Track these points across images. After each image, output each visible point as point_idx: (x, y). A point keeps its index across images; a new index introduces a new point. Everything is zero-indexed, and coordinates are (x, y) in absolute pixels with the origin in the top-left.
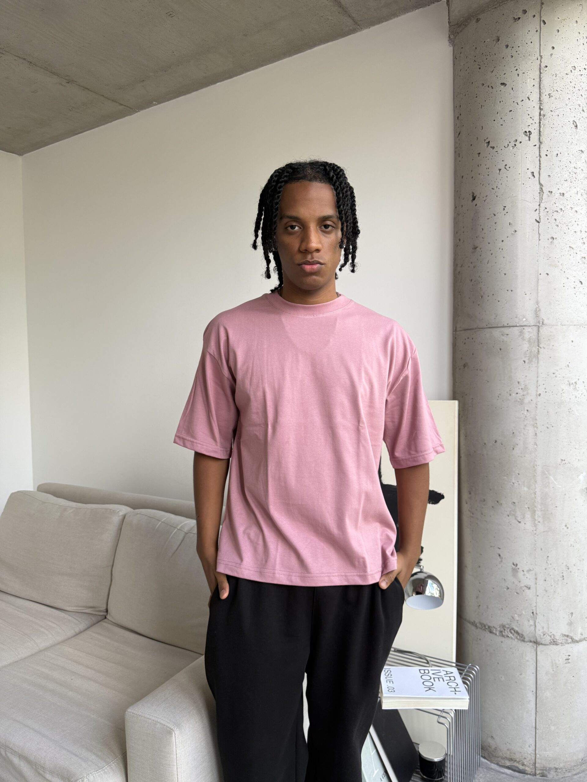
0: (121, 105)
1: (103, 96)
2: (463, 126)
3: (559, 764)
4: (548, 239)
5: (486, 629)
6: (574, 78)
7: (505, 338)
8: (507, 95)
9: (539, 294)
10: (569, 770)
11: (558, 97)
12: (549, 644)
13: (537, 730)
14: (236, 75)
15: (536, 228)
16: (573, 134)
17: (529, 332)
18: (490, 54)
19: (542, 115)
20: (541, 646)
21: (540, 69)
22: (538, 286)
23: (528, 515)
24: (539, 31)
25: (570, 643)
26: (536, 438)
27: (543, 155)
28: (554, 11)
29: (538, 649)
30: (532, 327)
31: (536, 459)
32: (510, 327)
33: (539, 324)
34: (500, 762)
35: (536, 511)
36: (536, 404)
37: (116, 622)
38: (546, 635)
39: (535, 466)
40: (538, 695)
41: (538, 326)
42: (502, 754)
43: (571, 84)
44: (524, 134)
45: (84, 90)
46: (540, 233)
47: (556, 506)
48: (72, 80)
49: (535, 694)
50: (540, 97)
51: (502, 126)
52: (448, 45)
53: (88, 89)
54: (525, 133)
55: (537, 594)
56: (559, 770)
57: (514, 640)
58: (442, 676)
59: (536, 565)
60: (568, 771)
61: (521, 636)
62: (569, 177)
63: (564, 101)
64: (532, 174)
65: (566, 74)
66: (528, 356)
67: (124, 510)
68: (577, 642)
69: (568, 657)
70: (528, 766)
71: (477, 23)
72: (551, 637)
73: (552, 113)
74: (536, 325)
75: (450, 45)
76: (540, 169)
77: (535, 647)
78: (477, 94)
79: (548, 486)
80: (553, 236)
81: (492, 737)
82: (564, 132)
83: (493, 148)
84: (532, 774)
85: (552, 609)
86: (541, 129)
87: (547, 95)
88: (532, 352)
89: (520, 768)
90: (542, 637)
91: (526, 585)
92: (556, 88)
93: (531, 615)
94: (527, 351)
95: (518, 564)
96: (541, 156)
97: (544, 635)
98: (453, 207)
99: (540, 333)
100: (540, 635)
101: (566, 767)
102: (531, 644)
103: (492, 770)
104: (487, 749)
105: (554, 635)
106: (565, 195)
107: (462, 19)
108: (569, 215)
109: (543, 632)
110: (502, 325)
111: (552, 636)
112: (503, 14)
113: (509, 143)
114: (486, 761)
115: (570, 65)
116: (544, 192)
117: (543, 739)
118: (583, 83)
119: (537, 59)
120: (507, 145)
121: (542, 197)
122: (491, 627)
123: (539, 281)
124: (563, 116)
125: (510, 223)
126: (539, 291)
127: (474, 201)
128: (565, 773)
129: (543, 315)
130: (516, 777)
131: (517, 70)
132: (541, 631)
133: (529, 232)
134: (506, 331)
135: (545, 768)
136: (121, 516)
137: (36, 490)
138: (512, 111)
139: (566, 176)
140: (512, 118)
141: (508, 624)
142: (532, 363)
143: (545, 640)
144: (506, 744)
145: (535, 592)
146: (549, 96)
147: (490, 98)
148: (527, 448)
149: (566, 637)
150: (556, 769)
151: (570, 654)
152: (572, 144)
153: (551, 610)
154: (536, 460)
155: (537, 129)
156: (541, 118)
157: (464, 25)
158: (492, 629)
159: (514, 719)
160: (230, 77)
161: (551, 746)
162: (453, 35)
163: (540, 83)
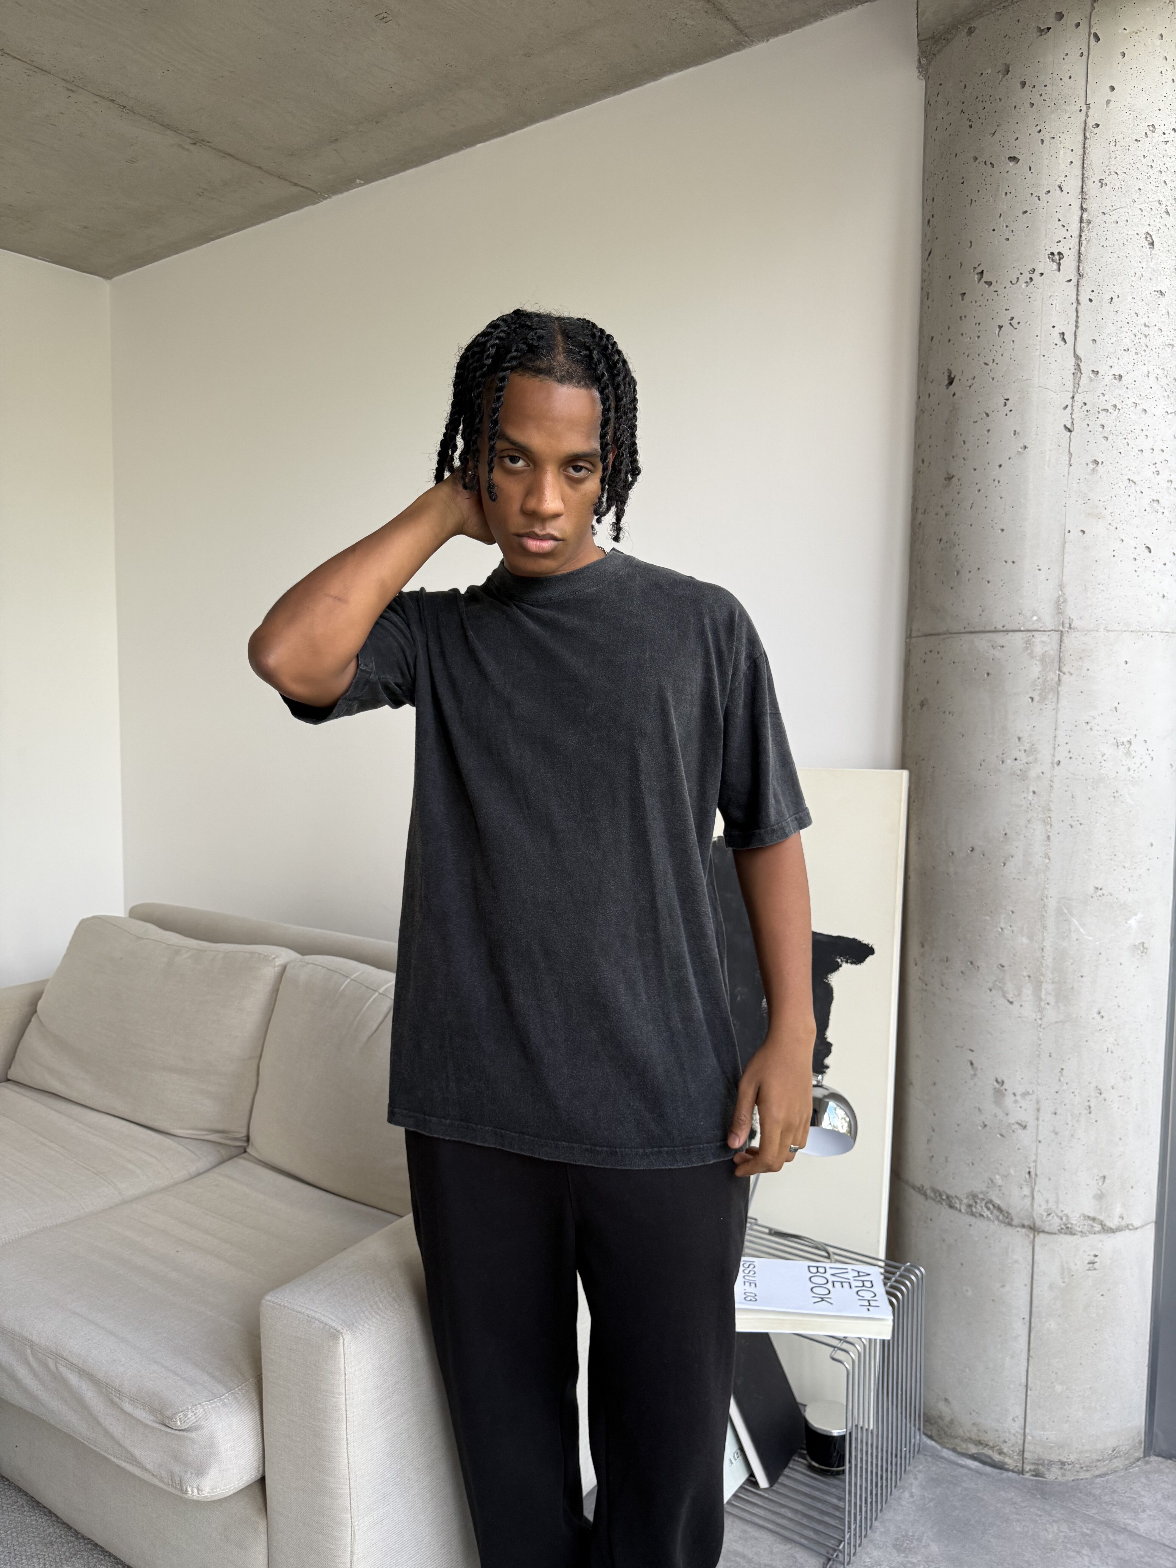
0: (296, 185)
1: (260, 168)
2: (937, 238)
3: (1069, 1456)
4: (1087, 464)
5: (943, 1200)
6: (1151, 148)
7: (997, 653)
8: (1019, 180)
9: (1065, 569)
10: (1087, 1467)
11: (1119, 185)
12: (1057, 1231)
13: (1029, 1390)
14: (513, 132)
15: (1064, 443)
16: (1144, 259)
17: (1043, 642)
18: (991, 98)
19: (1085, 221)
20: (1042, 1235)
21: (1085, 129)
22: (1064, 554)
23: (1028, 991)
24: (1085, 54)
25: (1099, 1232)
26: (1049, 845)
27: (1084, 299)
28: (1117, 14)
29: (1037, 1240)
30: (1049, 633)
31: (1047, 884)
32: (1007, 631)
33: (1063, 627)
34: (958, 1446)
35: (1043, 982)
36: (1051, 781)
37: (263, 1159)
38: (1052, 1215)
39: (1045, 899)
40: (1033, 1325)
41: (1062, 632)
42: (963, 1432)
43: (1144, 161)
44: (1049, 258)
45: (224, 157)
46: (1071, 451)
47: (1082, 974)
48: (202, 140)
49: (1028, 1324)
50: (1082, 186)
51: (1008, 242)
52: (917, 76)
53: (232, 156)
54: (1050, 256)
55: (1040, 1138)
56: (1067, 1466)
57: (993, 1222)
58: (849, 1279)
59: (1039, 1084)
60: (1085, 1469)
61: (1006, 1215)
62: (1133, 343)
63: (1130, 194)
64: (1062, 336)
65: (1136, 140)
66: (1039, 688)
67: (285, 955)
68: (1113, 1231)
69: (1093, 1258)
70: (1010, 1456)
71: (969, 37)
72: (1061, 1219)
73: (1105, 218)
74: (1056, 629)
75: (922, 78)
76: (1077, 327)
77: (1032, 1236)
78: (963, 178)
79: (1067, 936)
80: (1096, 459)
81: (946, 1400)
82: (1128, 255)
83: (989, 284)
84: (1016, 1470)
85: (1066, 1167)
86: (1082, 248)
87: (1097, 182)
88: (1048, 681)
89: (994, 1458)
90: (1044, 1218)
91: (1019, 1122)
92: (1115, 169)
93: (1026, 1178)
94: (1039, 678)
95: (1006, 1081)
96: (1080, 301)
97: (1049, 1215)
98: (915, 397)
99: (1063, 645)
100: (1042, 1215)
101: (1081, 1462)
102: (1024, 1230)
103: (943, 1460)
104: (936, 1423)
105: (1067, 1216)
106: (1123, 378)
107: (941, 28)
108: (1129, 418)
109: (1047, 1210)
110: (993, 627)
111: (1064, 1218)
112: (1019, 21)
113: (1019, 275)
114: (933, 1443)
115: (1144, 123)
116: (1082, 372)
117: (1040, 1407)
118: (1168, 159)
119: (1081, 110)
120: (1016, 280)
121: (1079, 381)
122: (952, 1197)
123: (1067, 545)
124: (1126, 222)
125: (1015, 431)
126: (1065, 564)
127: (951, 387)
128: (1078, 1472)
129: (1071, 611)
130: (987, 1475)
131: (1040, 131)
132: (1044, 1206)
133: (1050, 450)
134: (1000, 639)
135: (1040, 1462)
136: (277, 967)
137: (127, 916)
138: (1028, 213)
139: (1128, 340)
140: (1028, 227)
141: (982, 1193)
142: (1046, 703)
143: (1050, 1225)
144: (970, 1414)
145: (1034, 1134)
146: (1100, 184)
147: (988, 186)
148: (1030, 863)
149: (1090, 1220)
150: (1063, 1463)
151: (1097, 1254)
152: (1143, 278)
153: (1064, 1169)
154: (1047, 886)
155: (1074, 248)
156: (1084, 227)
157: (944, 39)
158: (953, 1201)
159: (988, 1368)
160: (503, 133)
161: (1054, 1422)
162: (925, 57)
163: (1084, 158)
